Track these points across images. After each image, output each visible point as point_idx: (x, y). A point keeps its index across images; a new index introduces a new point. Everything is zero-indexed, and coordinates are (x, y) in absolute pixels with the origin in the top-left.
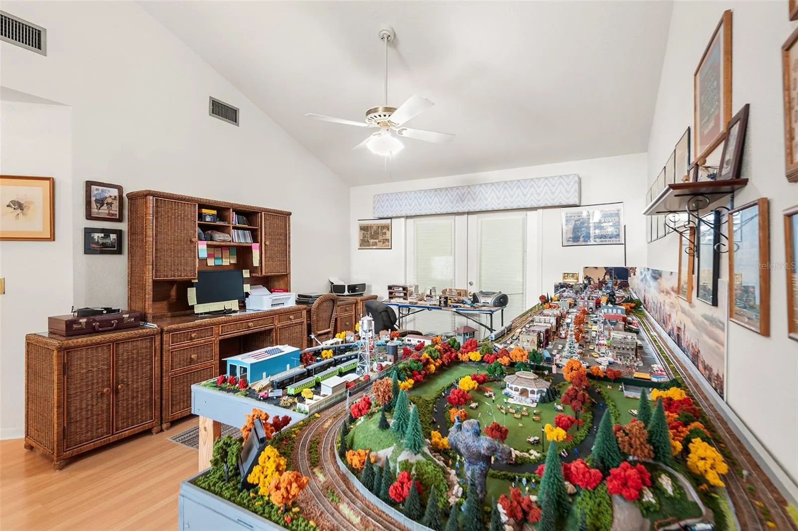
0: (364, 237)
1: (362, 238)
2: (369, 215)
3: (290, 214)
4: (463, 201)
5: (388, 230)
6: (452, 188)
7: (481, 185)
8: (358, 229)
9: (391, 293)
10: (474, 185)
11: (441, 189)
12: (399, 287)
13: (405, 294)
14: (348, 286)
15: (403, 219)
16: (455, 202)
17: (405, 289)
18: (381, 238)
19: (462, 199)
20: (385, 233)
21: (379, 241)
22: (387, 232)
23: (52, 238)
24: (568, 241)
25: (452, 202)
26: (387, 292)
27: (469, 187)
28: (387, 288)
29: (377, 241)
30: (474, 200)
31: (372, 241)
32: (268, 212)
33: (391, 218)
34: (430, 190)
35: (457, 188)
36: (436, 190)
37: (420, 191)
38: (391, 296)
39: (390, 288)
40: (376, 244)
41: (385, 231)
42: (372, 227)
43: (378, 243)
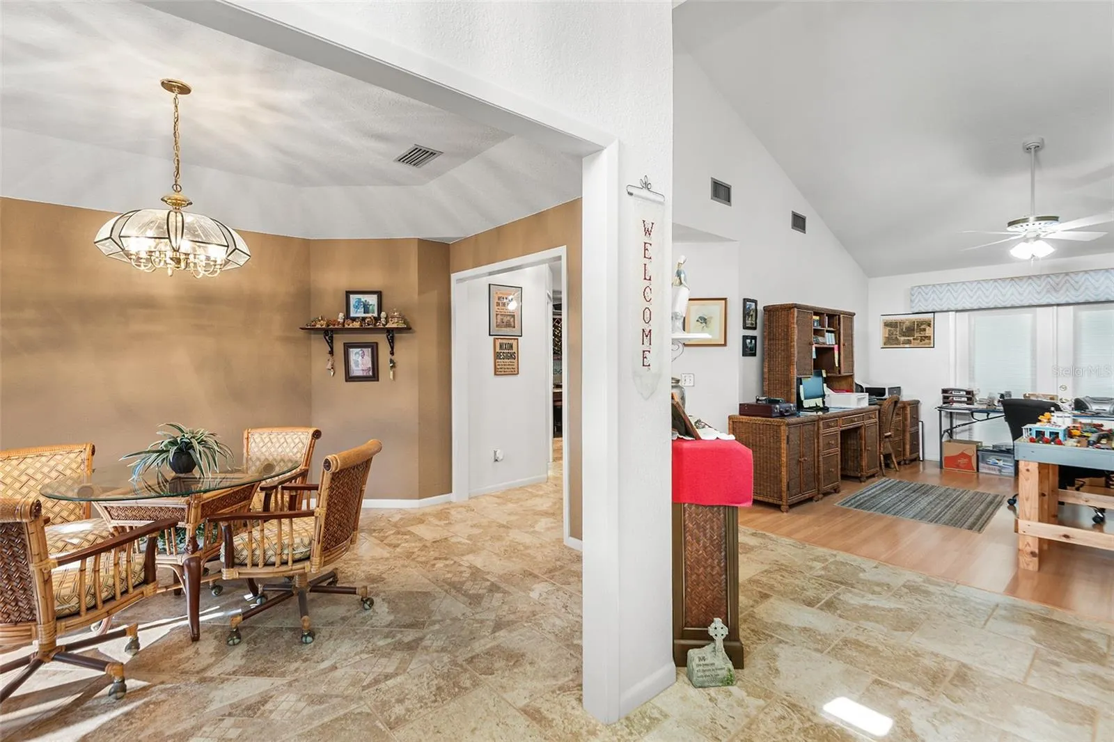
0: (891, 334)
1: (887, 336)
2: (901, 310)
3: (854, 314)
4: (1057, 291)
5: (929, 325)
6: (1039, 277)
7: (1086, 272)
8: (882, 325)
9: (945, 398)
10: (1075, 272)
11: (1020, 278)
12: (960, 390)
13: (969, 399)
14: (889, 389)
15: (952, 314)
16: (1043, 293)
17: (968, 393)
18: (917, 335)
19: (1055, 288)
20: (924, 330)
21: (914, 339)
22: (928, 328)
23: (725, 345)
25: (1039, 293)
26: (941, 396)
27: (1067, 274)
28: (941, 391)
29: (912, 338)
30: (1077, 290)
31: (902, 339)
32: (845, 313)
33: (934, 312)
35: (1048, 276)
36: (1012, 279)
37: (987, 281)
38: (946, 400)
39: (944, 391)
40: (909, 342)
41: (923, 327)
42: (904, 323)
43: (912, 341)
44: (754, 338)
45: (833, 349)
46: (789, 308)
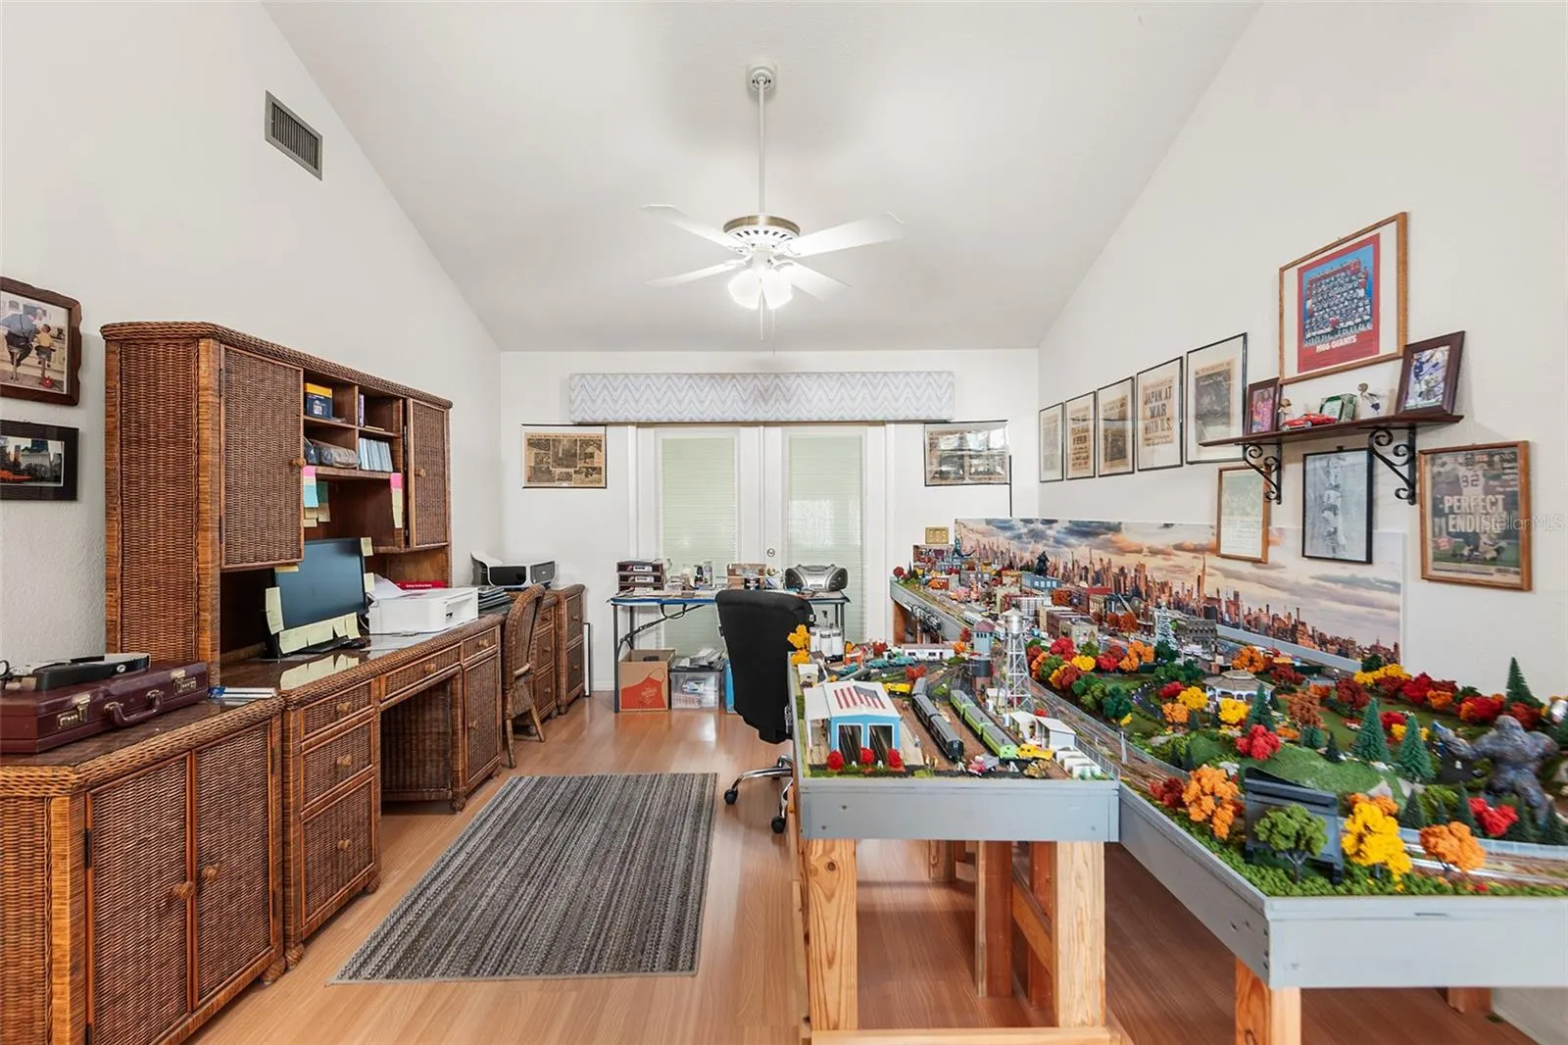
0: (539, 461)
1: (533, 465)
2: (555, 417)
3: (449, 405)
4: (766, 401)
5: (599, 448)
6: (744, 375)
7: (798, 375)
8: (524, 443)
9: (623, 578)
10: (787, 375)
11: (723, 376)
12: (645, 564)
13: (658, 579)
14: (531, 567)
15: (631, 429)
16: (750, 402)
17: (656, 568)
18: (580, 464)
19: (763, 396)
20: (591, 456)
21: (575, 472)
22: (596, 452)
24: (934, 478)
25: (745, 402)
26: (616, 575)
27: (777, 376)
28: (616, 568)
29: (572, 470)
30: (788, 401)
31: (558, 471)
32: (419, 396)
33: (605, 425)
34: (701, 376)
35: (755, 375)
36: (712, 376)
37: (679, 376)
38: (625, 584)
39: (622, 567)
40: (568, 477)
41: (590, 450)
42: (560, 441)
43: (574, 476)
44: (69, 436)
45: (386, 483)
46: (189, 337)
